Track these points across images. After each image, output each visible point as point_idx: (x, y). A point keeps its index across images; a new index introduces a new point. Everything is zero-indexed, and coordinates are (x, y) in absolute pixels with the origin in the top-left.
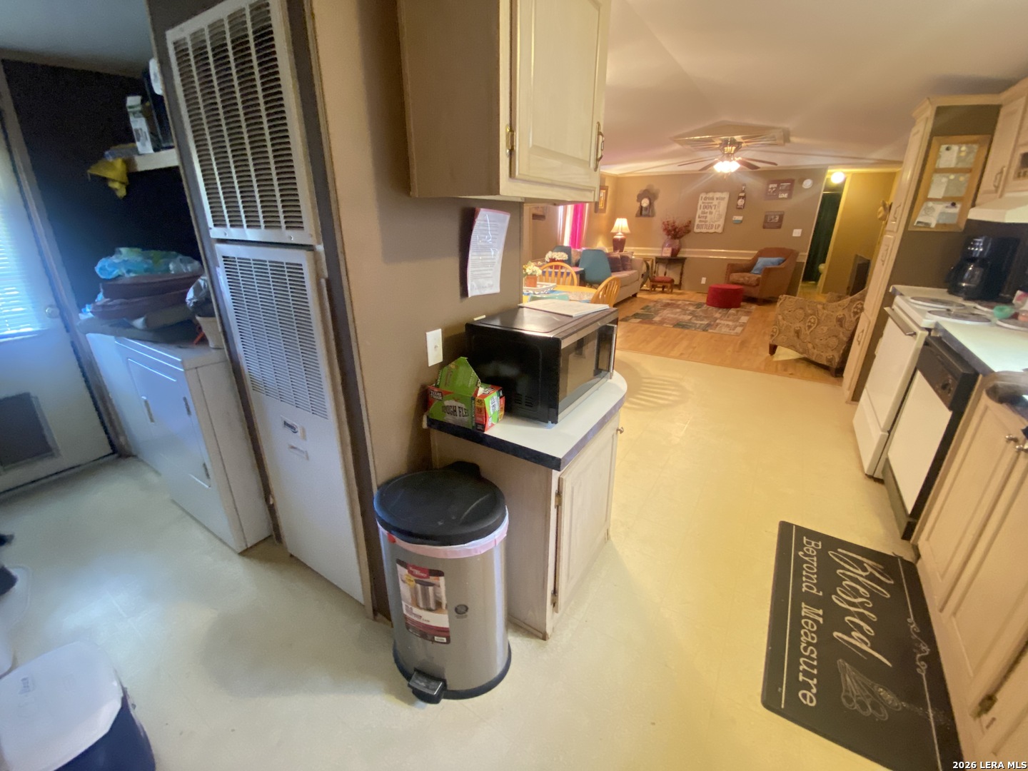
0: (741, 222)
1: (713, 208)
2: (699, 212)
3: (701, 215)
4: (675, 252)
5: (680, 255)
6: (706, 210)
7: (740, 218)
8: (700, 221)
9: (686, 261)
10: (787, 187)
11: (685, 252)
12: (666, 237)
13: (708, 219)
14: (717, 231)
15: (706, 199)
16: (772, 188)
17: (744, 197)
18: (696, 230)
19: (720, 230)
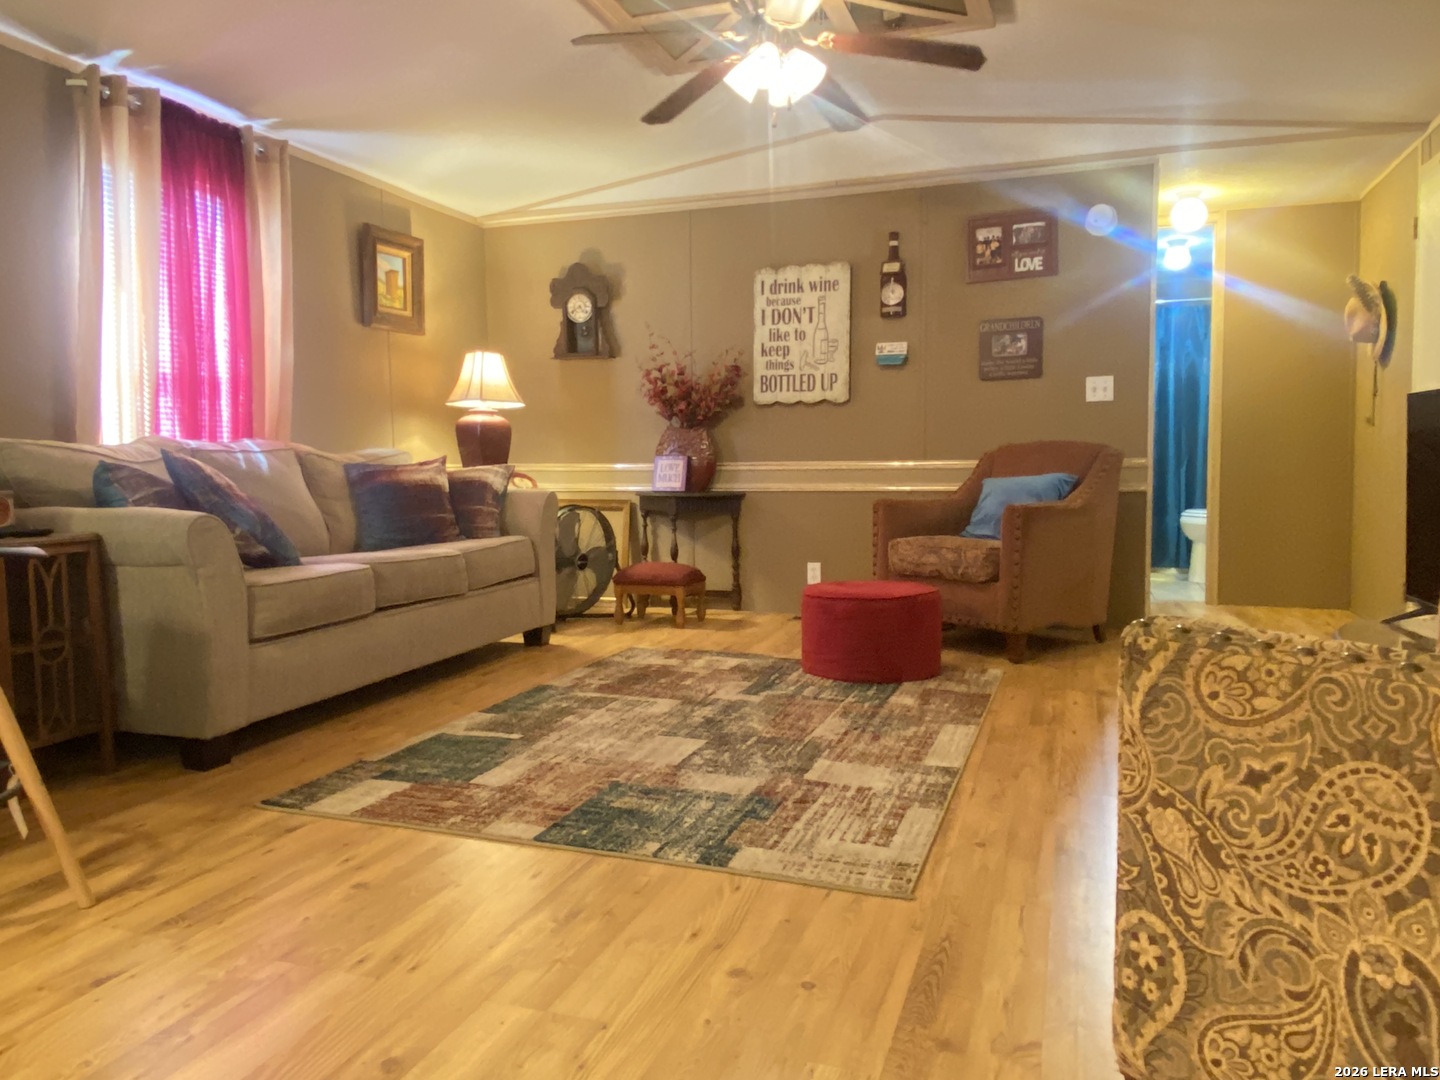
0: (906, 360)
1: (805, 317)
2: (761, 335)
3: (768, 345)
4: (700, 477)
5: (721, 487)
6: (783, 328)
7: (899, 348)
8: (770, 365)
9: (744, 505)
10: (1034, 235)
11: (734, 476)
12: (664, 423)
13: (794, 357)
14: (829, 395)
15: (775, 288)
16: (987, 242)
17: (900, 278)
18: (761, 396)
19: (839, 393)
